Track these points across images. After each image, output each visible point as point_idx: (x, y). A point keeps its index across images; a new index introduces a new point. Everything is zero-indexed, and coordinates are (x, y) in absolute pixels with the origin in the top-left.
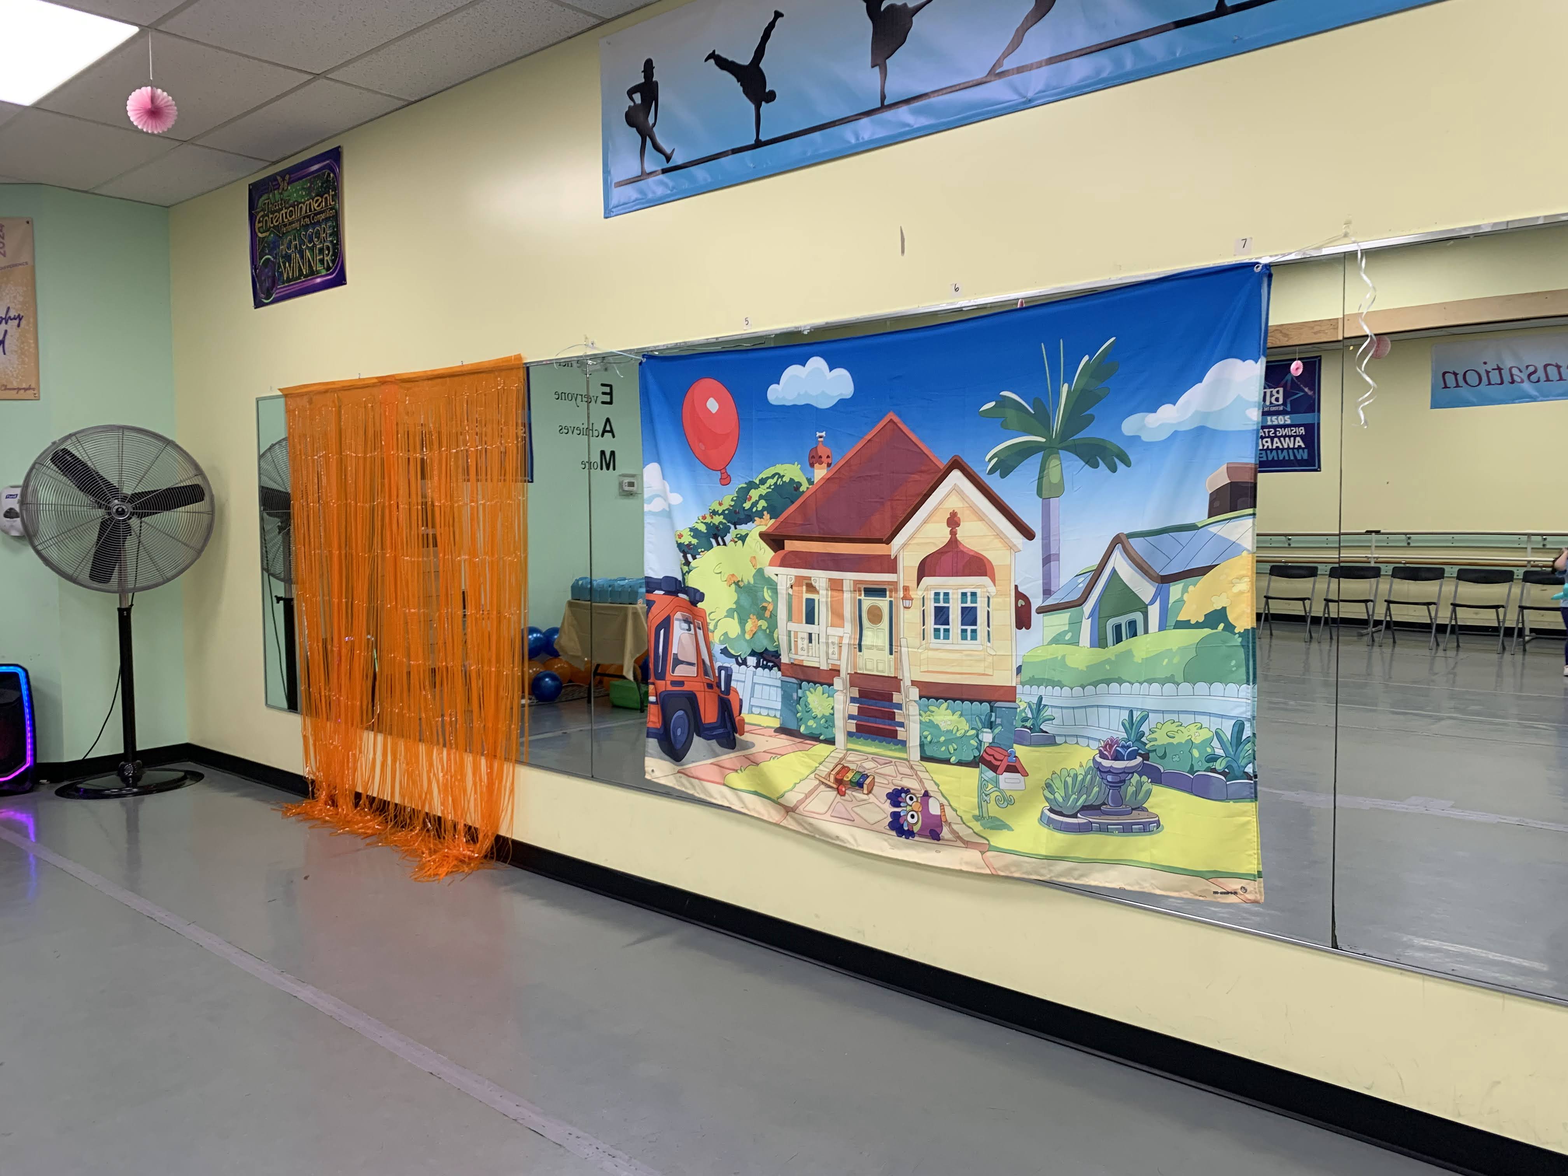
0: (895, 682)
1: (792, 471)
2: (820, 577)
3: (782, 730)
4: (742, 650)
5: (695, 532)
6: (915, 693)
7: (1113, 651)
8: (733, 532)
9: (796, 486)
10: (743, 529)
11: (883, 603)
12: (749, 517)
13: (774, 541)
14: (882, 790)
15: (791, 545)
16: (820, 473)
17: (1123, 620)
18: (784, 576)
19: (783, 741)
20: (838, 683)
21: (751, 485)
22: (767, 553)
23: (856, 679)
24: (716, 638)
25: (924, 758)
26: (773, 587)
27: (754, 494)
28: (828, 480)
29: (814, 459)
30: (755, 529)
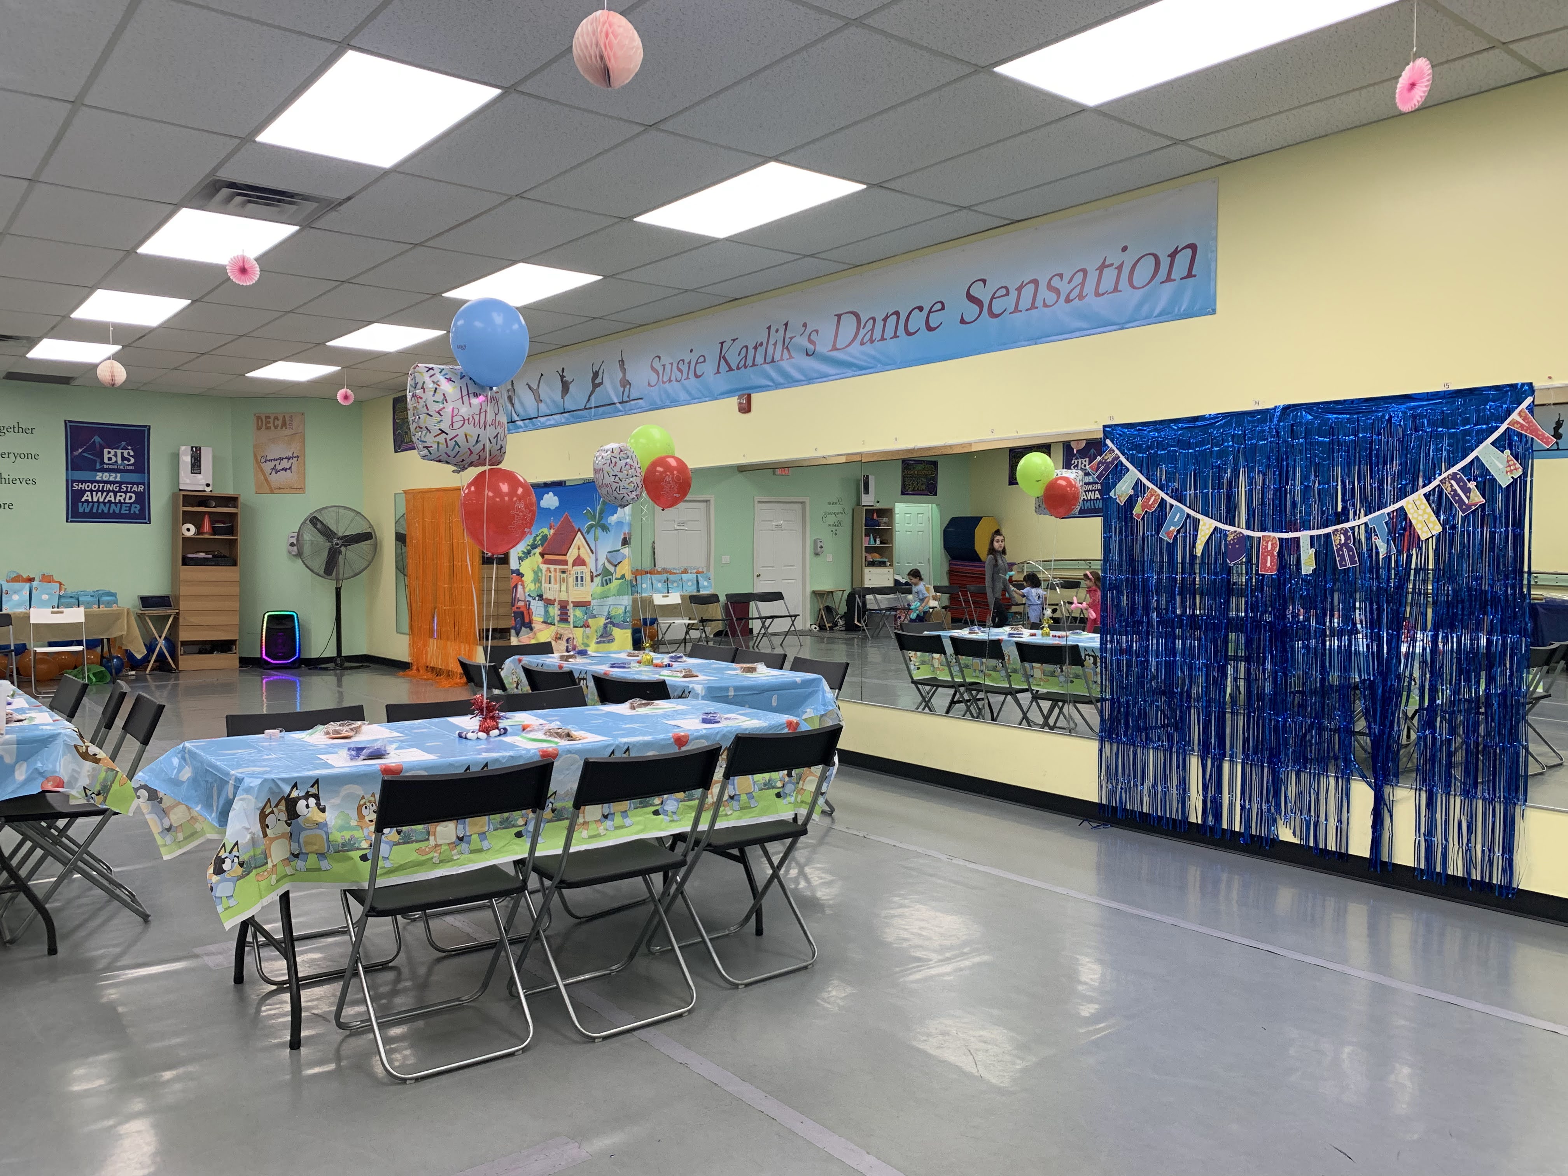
0: (568, 601)
1: (545, 531)
2: (552, 567)
3: (544, 622)
4: (534, 594)
5: (523, 552)
6: (572, 605)
7: (606, 587)
8: (533, 552)
9: (546, 535)
10: (535, 551)
11: (564, 575)
12: (536, 548)
13: (542, 555)
14: (565, 639)
15: (546, 557)
16: (552, 531)
17: (607, 578)
18: (544, 567)
19: (544, 625)
20: (556, 604)
21: (537, 536)
22: (540, 559)
23: (560, 602)
24: (527, 590)
25: (574, 627)
26: (541, 571)
27: (538, 538)
28: (554, 534)
29: (551, 527)
30: (538, 550)
